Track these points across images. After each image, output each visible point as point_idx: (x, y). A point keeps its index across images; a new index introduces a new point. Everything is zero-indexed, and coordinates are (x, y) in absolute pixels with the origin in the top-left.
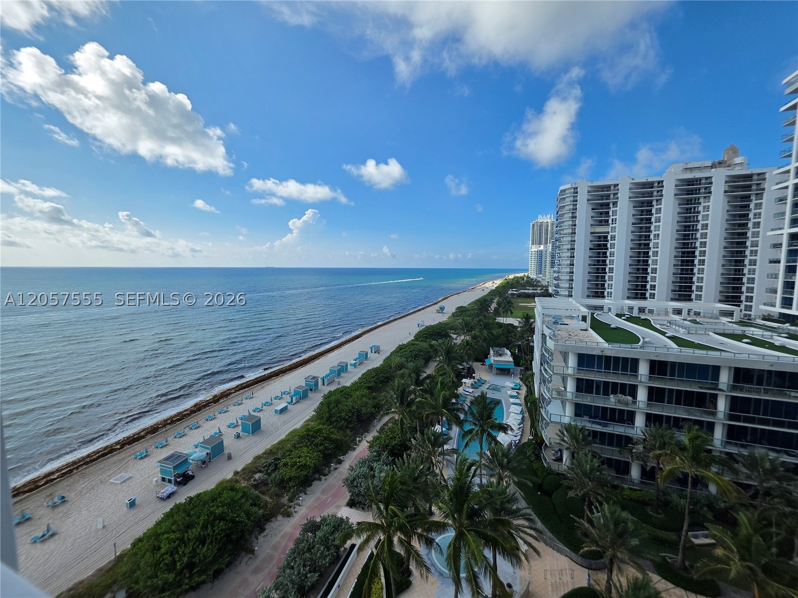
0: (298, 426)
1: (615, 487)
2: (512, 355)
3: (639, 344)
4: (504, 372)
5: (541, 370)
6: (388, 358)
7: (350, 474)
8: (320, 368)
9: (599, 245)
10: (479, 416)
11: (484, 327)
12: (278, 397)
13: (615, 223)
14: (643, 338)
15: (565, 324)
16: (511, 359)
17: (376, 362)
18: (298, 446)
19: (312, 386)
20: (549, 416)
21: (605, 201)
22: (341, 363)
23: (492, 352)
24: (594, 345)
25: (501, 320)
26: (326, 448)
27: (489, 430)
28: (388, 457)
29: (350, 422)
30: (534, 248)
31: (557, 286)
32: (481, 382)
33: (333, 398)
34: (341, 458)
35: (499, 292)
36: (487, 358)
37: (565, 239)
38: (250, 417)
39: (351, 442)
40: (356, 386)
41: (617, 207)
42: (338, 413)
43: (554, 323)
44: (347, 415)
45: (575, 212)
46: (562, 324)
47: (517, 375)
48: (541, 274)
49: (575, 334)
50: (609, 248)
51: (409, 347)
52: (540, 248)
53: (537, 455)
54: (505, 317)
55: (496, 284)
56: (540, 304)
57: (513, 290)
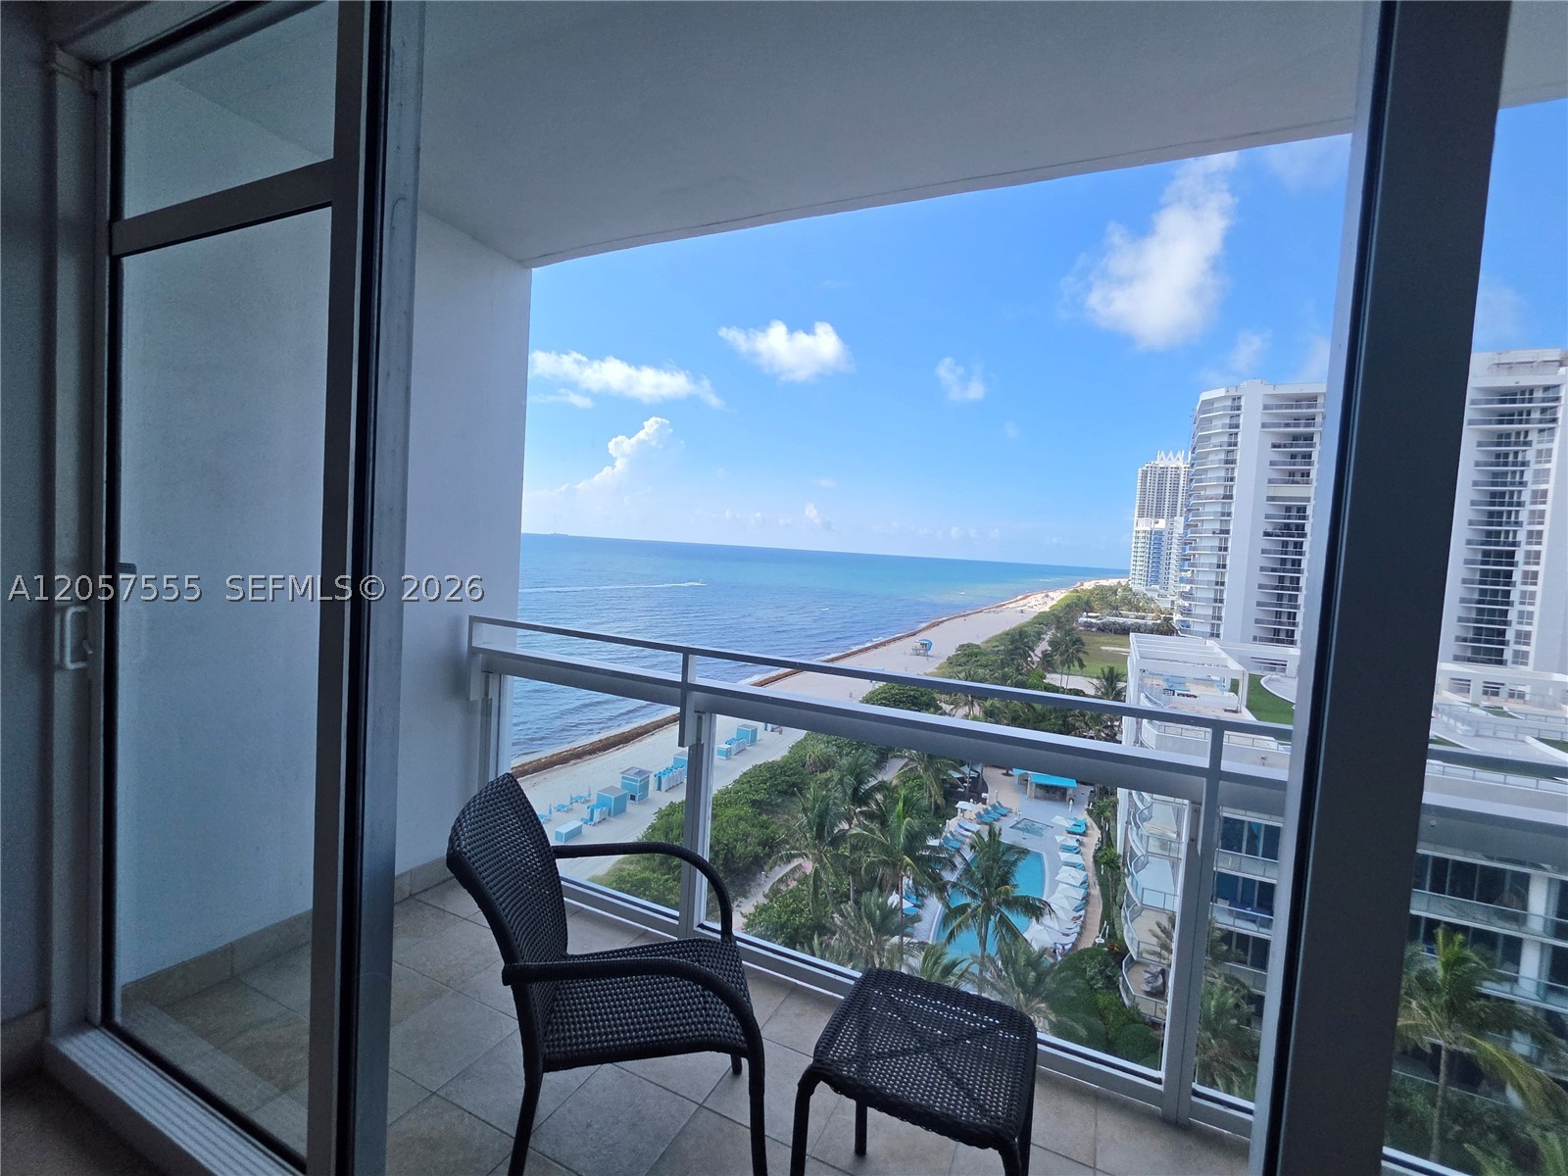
0: (602, 870)
4: (1052, 794)
6: (800, 745)
8: (649, 756)
9: (1289, 527)
10: (983, 877)
15: (1190, 696)
17: (775, 750)
19: (635, 789)
20: (1139, 892)
25: (1056, 679)
30: (1141, 525)
31: (1186, 612)
32: (1001, 813)
33: (676, 819)
35: (1060, 618)
37: (1208, 509)
40: (727, 797)
45: (1233, 451)
46: (1183, 696)
47: (1081, 803)
48: (1156, 582)
52: (1157, 526)
53: (1108, 978)
54: (1065, 674)
55: (1053, 599)
56: (1138, 647)
57: (1090, 614)
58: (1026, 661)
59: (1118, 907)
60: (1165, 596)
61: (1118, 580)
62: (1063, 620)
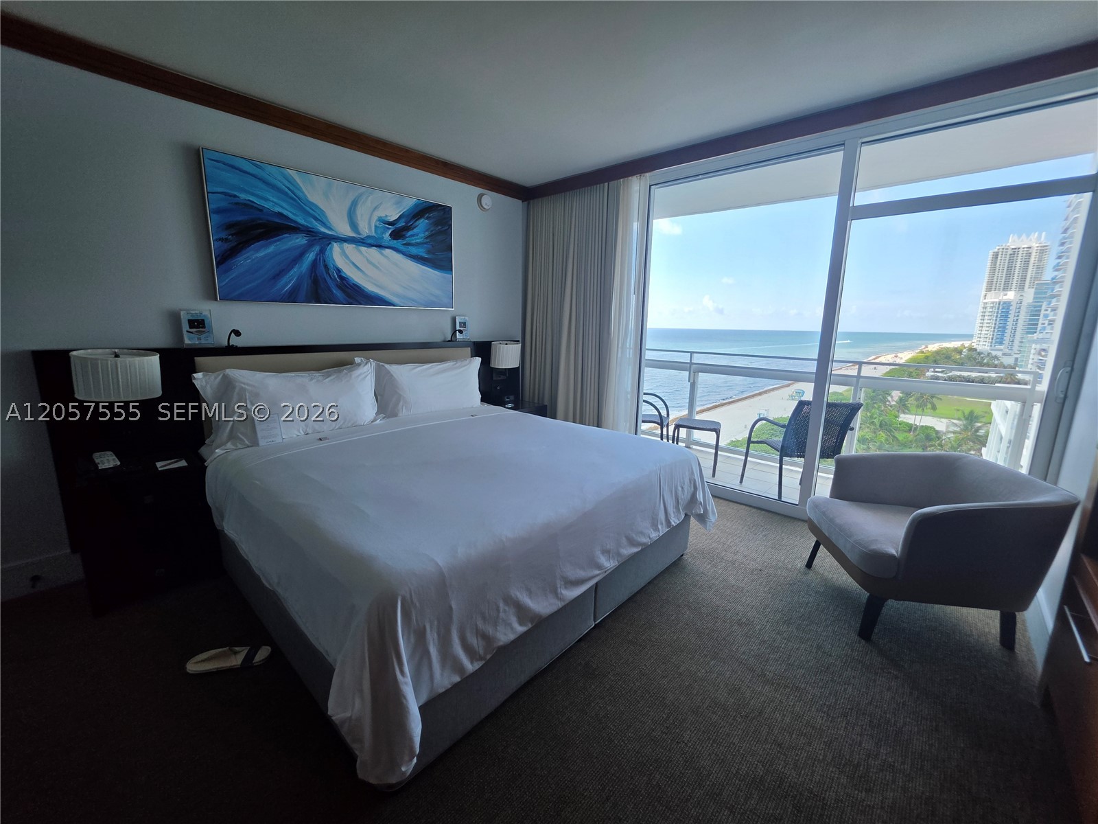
11: (881, 426)
25: (910, 419)
48: (1001, 344)
52: (1005, 297)
54: (918, 415)
55: (901, 358)
57: (937, 370)
58: (885, 406)
60: (1010, 355)
61: (961, 343)
62: (912, 374)
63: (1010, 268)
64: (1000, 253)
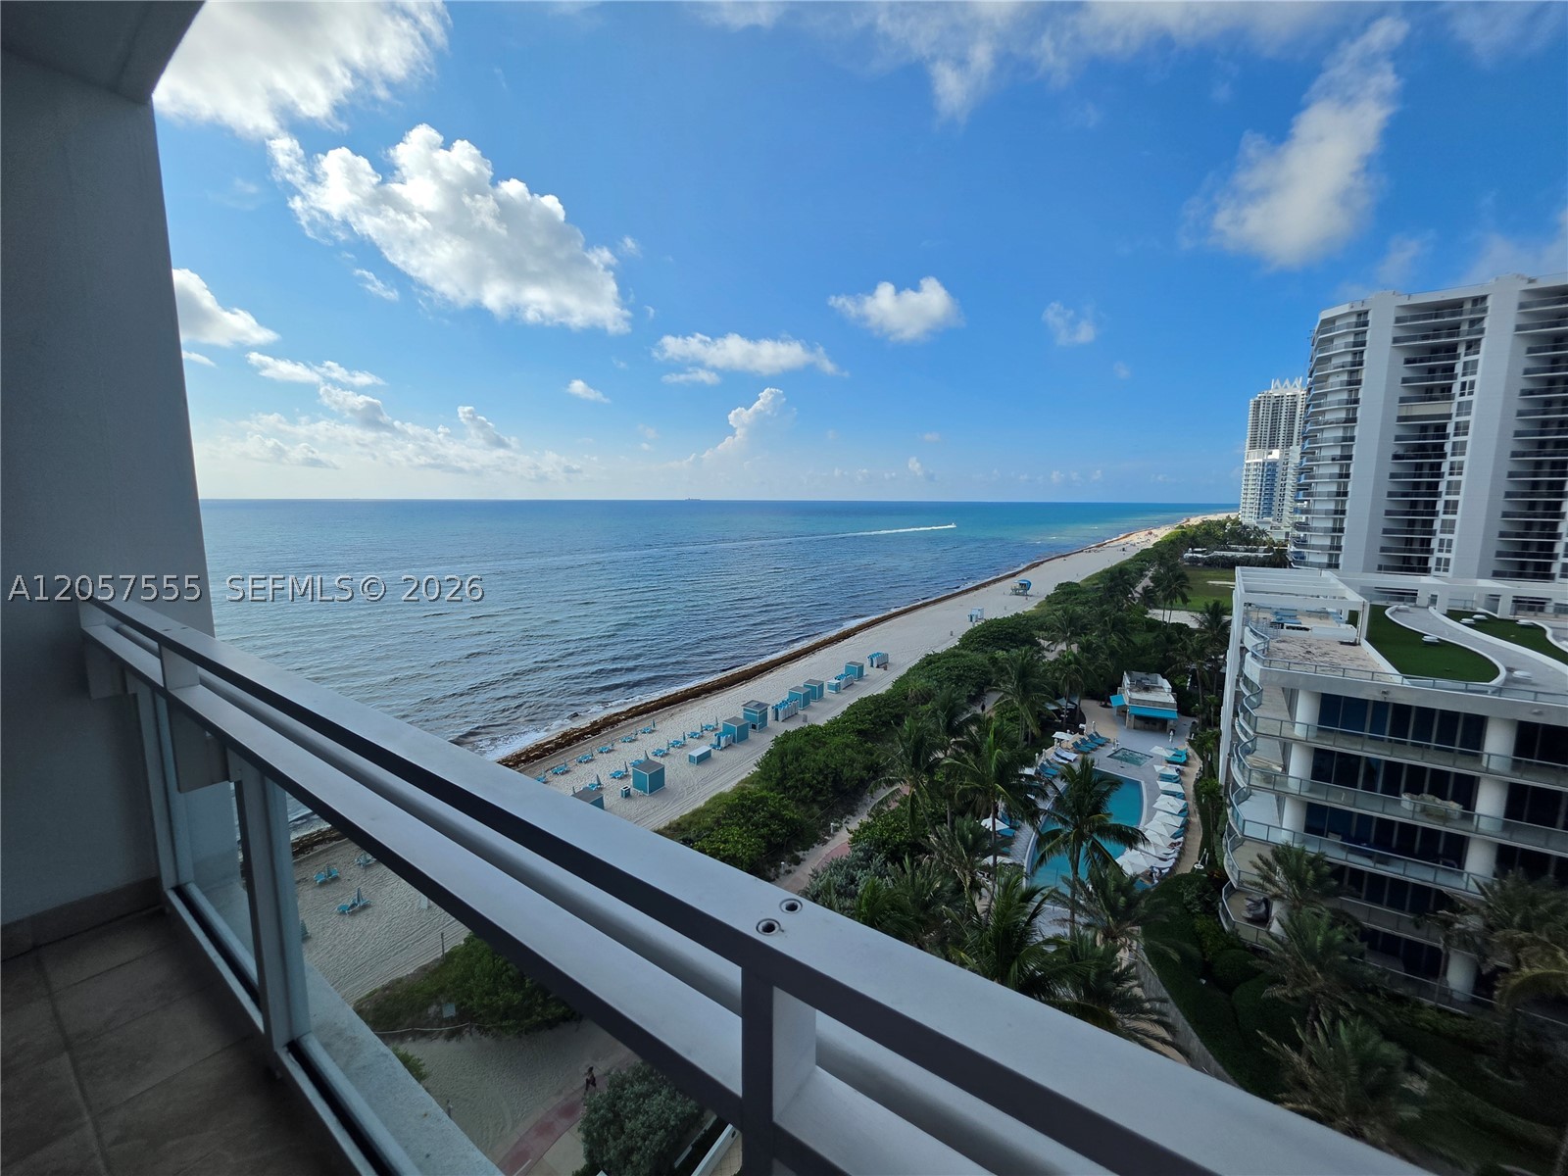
0: (727, 788)
1: (1400, 1000)
2: (1173, 691)
3: (1493, 683)
4: (1152, 724)
5: (1233, 726)
6: (902, 680)
7: (811, 884)
8: (771, 689)
9: (1422, 447)
10: (1074, 806)
11: (1113, 626)
12: (695, 734)
13: (1471, 393)
14: (1510, 670)
15: (1301, 629)
16: (1171, 699)
17: (880, 684)
18: (723, 822)
19: (756, 719)
20: (1240, 824)
21: (1443, 340)
22: (810, 681)
23: (1126, 681)
24: (1365, 678)
25: (1158, 614)
26: (773, 833)
27: (1095, 836)
28: (885, 863)
29: (819, 792)
30: (1255, 458)
31: (1301, 543)
32: (1098, 742)
33: (790, 745)
34: (800, 854)
35: (1163, 554)
36: (1115, 692)
37: (1327, 435)
38: (647, 764)
39: (821, 828)
40: (836, 727)
41: (1478, 353)
42: (799, 773)
43: (1273, 624)
44: (814, 778)
45: (1358, 370)
46: (1293, 628)
47: (1183, 734)
48: (1269, 514)
49: (1324, 651)
50: (1449, 455)
51: (946, 660)
52: (1270, 457)
53: (1207, 904)
54: (1168, 609)
55: (1157, 536)
56: (1243, 580)
57: (1196, 550)
58: (1127, 598)
59: (1219, 836)
60: (1279, 528)
62: (1167, 556)
63: (1275, 421)
64: (1262, 402)
